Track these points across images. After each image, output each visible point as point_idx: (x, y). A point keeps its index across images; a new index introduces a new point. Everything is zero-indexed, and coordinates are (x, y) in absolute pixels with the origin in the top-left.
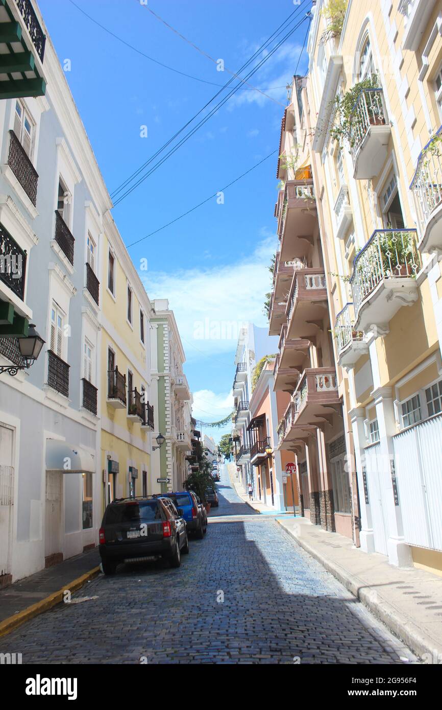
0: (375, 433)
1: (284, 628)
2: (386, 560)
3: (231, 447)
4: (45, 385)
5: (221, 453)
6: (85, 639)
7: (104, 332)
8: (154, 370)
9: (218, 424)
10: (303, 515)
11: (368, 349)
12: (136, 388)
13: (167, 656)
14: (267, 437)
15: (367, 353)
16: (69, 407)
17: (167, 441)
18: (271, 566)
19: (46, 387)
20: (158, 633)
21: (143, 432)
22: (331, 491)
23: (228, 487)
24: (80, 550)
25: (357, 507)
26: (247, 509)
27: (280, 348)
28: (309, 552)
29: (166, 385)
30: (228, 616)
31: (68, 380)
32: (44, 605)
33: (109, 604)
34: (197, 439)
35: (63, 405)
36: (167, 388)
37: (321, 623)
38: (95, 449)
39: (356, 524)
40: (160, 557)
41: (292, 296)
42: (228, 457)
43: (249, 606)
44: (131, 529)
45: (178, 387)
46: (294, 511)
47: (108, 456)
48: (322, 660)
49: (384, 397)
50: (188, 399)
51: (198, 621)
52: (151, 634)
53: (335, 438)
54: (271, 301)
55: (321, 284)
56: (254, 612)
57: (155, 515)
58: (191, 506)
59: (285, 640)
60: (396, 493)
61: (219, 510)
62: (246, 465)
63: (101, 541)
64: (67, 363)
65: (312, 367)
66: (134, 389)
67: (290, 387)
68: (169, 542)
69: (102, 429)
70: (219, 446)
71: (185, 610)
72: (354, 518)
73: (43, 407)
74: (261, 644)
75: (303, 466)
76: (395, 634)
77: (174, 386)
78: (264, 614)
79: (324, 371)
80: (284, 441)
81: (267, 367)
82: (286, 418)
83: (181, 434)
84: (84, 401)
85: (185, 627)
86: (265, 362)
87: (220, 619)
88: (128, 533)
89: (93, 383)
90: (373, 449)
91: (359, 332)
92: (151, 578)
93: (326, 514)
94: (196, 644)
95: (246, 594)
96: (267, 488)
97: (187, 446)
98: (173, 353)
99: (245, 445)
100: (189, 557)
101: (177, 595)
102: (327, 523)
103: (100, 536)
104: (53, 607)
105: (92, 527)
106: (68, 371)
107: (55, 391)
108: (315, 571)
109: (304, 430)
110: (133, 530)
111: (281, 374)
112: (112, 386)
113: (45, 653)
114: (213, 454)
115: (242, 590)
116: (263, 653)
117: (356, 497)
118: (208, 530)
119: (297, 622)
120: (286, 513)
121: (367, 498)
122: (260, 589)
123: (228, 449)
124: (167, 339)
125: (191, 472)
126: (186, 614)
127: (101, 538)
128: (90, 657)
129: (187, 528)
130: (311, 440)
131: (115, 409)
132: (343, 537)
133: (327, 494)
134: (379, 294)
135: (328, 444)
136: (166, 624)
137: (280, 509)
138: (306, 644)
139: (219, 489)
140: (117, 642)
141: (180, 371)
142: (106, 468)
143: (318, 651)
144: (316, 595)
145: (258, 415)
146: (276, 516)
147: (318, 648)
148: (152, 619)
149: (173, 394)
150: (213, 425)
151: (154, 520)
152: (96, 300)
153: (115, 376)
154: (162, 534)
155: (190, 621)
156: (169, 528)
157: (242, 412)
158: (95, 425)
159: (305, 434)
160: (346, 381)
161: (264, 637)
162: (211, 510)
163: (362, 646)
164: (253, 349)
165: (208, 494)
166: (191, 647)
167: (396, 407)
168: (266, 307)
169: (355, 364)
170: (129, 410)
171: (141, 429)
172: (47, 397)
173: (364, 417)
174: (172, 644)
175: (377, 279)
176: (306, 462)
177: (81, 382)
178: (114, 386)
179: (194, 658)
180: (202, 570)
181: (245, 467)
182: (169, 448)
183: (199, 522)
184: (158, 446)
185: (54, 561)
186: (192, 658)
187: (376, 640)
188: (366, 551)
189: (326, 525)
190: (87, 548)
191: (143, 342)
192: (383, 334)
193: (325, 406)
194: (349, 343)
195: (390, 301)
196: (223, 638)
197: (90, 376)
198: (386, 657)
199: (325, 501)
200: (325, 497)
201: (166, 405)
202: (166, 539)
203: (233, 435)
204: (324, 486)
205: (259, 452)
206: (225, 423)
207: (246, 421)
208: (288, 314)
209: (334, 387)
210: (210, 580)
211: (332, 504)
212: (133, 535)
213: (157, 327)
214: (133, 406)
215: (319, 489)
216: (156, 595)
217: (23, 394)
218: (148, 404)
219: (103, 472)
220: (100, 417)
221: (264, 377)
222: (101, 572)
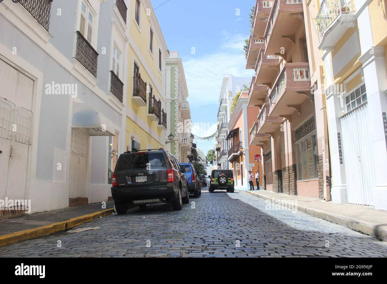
3: (214, 156)
4: (73, 58)
5: (208, 160)
7: (130, 47)
8: (168, 96)
9: (208, 138)
10: (266, 189)
11: (356, 21)
12: (154, 95)
14: (240, 142)
16: (97, 86)
17: (175, 141)
21: (159, 130)
22: (294, 166)
24: (105, 199)
29: (175, 106)
31: (97, 64)
34: (194, 148)
35: (91, 82)
36: (176, 108)
38: (121, 127)
39: (326, 182)
44: (139, 174)
45: (184, 109)
47: (132, 137)
49: (377, 56)
53: (302, 123)
57: (161, 164)
58: (192, 173)
62: (224, 163)
63: (113, 184)
64: (96, 51)
66: (153, 97)
67: (259, 102)
69: (127, 117)
70: (207, 156)
73: (71, 76)
75: (268, 155)
77: (181, 108)
79: (300, 65)
81: (242, 97)
83: (184, 139)
84: (111, 88)
86: (240, 94)
88: (137, 178)
89: (120, 78)
92: (155, 216)
93: (289, 182)
96: (238, 175)
97: (188, 147)
98: (181, 88)
101: (178, 229)
102: (289, 189)
103: (113, 180)
106: (96, 57)
107: (83, 67)
110: (141, 175)
114: (203, 161)
121: (341, 159)
123: (212, 158)
124: (177, 76)
127: (114, 182)
130: (276, 134)
131: (139, 106)
133: (291, 168)
135: (293, 131)
137: (247, 188)
142: (130, 145)
145: (234, 129)
149: (180, 113)
150: (205, 138)
152: (124, 19)
153: (139, 81)
156: (172, 175)
157: (223, 130)
158: (121, 110)
160: (322, 67)
164: (231, 90)
169: (336, 44)
170: (149, 111)
171: (158, 127)
172: (74, 68)
176: (271, 151)
177: (110, 73)
178: (137, 87)
181: (224, 165)
182: (177, 146)
184: (169, 141)
185: (78, 202)
189: (288, 191)
191: (161, 70)
193: (300, 92)
197: (117, 72)
199: (289, 174)
200: (289, 171)
203: (216, 147)
204: (289, 162)
205: (234, 152)
206: (212, 138)
207: (225, 136)
209: (308, 78)
211: (296, 175)
212: (141, 179)
213: (171, 68)
214: (152, 108)
215: (283, 167)
216: (156, 228)
217: (48, 54)
218: (163, 111)
219: (128, 147)
220: (125, 105)
221: (240, 103)
222: (115, 212)
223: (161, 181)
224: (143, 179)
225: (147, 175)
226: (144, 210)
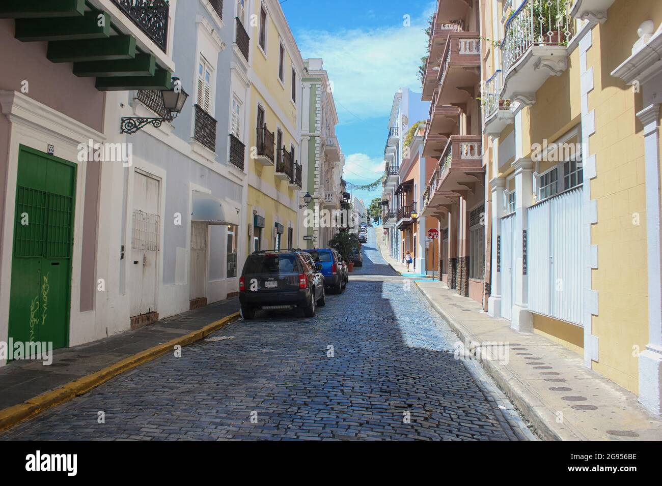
0: (513, 204)
1: (397, 374)
2: (509, 324)
3: (379, 211)
4: (192, 139)
5: (370, 216)
6: (217, 369)
7: (253, 88)
8: (306, 130)
9: (368, 187)
10: (441, 280)
11: (514, 119)
12: (284, 146)
13: (287, 388)
14: (413, 202)
15: (512, 123)
16: (215, 162)
17: (315, 200)
18: (400, 322)
19: (192, 140)
20: (283, 370)
21: (291, 190)
22: (467, 258)
23: (374, 249)
24: (223, 296)
25: (488, 274)
26: (389, 270)
27: (430, 113)
28: (439, 313)
29: (316, 145)
30: (349, 361)
31: (215, 134)
32: (185, 340)
33: (243, 343)
34: (346, 201)
35: (210, 159)
36: (317, 149)
37: (433, 373)
38: (241, 203)
39: (486, 289)
40: (296, 306)
41: (445, 60)
42: (376, 220)
43: (370, 354)
44: (269, 279)
45: (329, 148)
46: (433, 275)
47: (254, 211)
48: (425, 402)
49: (524, 169)
50: (339, 160)
51: (320, 363)
52: (276, 370)
53: (476, 207)
54: (426, 65)
55: (474, 49)
56: (374, 359)
57: (293, 268)
58: (332, 263)
59: (397, 384)
60: (525, 262)
61: (362, 270)
62: (392, 228)
63: (241, 288)
64: (214, 118)
65: (461, 135)
66: (282, 148)
67: (437, 154)
68: (304, 293)
69: (249, 185)
70: (369, 209)
71: (310, 353)
72: (485, 284)
73: (190, 160)
74: (373, 386)
75: (444, 232)
76: (500, 388)
77: (324, 147)
78: (383, 362)
79: (470, 139)
80: (428, 206)
81: (418, 133)
82: (431, 185)
83: (329, 195)
84: (231, 157)
85: (308, 367)
86: (417, 128)
87: (341, 362)
88: (266, 282)
89: (241, 139)
90: (509, 219)
91: (506, 101)
92: (285, 325)
93: (461, 279)
94: (315, 381)
95: (370, 344)
98: (325, 114)
99: (392, 209)
100: (324, 309)
101: (307, 340)
102: (461, 287)
103: (240, 284)
104: (194, 342)
105: (236, 276)
106: (215, 126)
107: (201, 145)
108: (440, 329)
109: (447, 197)
110: (271, 280)
111: (431, 140)
112: (260, 143)
113: (181, 377)
114: (362, 217)
115: (367, 340)
116: (373, 392)
117: (489, 264)
118: (348, 287)
119: (411, 371)
120: (425, 277)
121: (498, 267)
122: (384, 341)
123: (377, 213)
124: (319, 99)
125: (338, 232)
126: (311, 356)
127: (241, 286)
128: (218, 384)
129: (325, 283)
130: (453, 208)
131: (263, 166)
132: (474, 301)
133: (464, 260)
134: (527, 62)
136: (290, 363)
137: (420, 273)
138: (414, 389)
139: (365, 250)
140: (246, 374)
141: (332, 133)
142: (252, 222)
143: (424, 395)
144: (435, 350)
145: (407, 180)
146: (415, 279)
147: (425, 393)
148: (279, 358)
149: (323, 155)
150: (363, 187)
151: (292, 272)
152: (246, 55)
153: (264, 133)
154: (298, 285)
155: (312, 362)
156: (305, 280)
157: (391, 176)
158: (242, 180)
159: (448, 202)
160: (491, 150)
161: (377, 380)
162: (355, 269)
163: (467, 395)
164: (407, 114)
165: (352, 253)
166: (310, 383)
167: (534, 179)
168: (420, 72)
169: (501, 133)
170: (277, 168)
171: (289, 187)
172: (193, 150)
173: (504, 187)
174: (293, 380)
175: (527, 45)
176: (448, 228)
177: (229, 138)
178: (262, 143)
179: (310, 391)
180: (335, 320)
181: (392, 231)
183: (339, 278)
184: (305, 204)
185: (198, 304)
186: (308, 392)
187: (480, 391)
188: (492, 316)
189: (461, 289)
190: (229, 295)
191: (294, 101)
192: (528, 104)
193: (468, 174)
194: (495, 111)
195: (537, 69)
196: (341, 378)
197: (238, 132)
198: (486, 405)
199: (462, 267)
200: (462, 263)
201: (316, 166)
202: (301, 290)
203: (383, 199)
204: (462, 253)
205: (405, 216)
206: (375, 187)
207: (395, 186)
208: (440, 79)
209: (479, 156)
210: (340, 330)
211: (468, 270)
212: (271, 284)
213: (310, 86)
214: (281, 164)
215: (457, 256)
216: (287, 339)
217: (169, 146)
218: (296, 163)
219: (249, 226)
220: (247, 173)
221: (415, 143)
222: (240, 316)
223: (292, 284)
224: (273, 284)
225: (278, 280)
226: (273, 316)
